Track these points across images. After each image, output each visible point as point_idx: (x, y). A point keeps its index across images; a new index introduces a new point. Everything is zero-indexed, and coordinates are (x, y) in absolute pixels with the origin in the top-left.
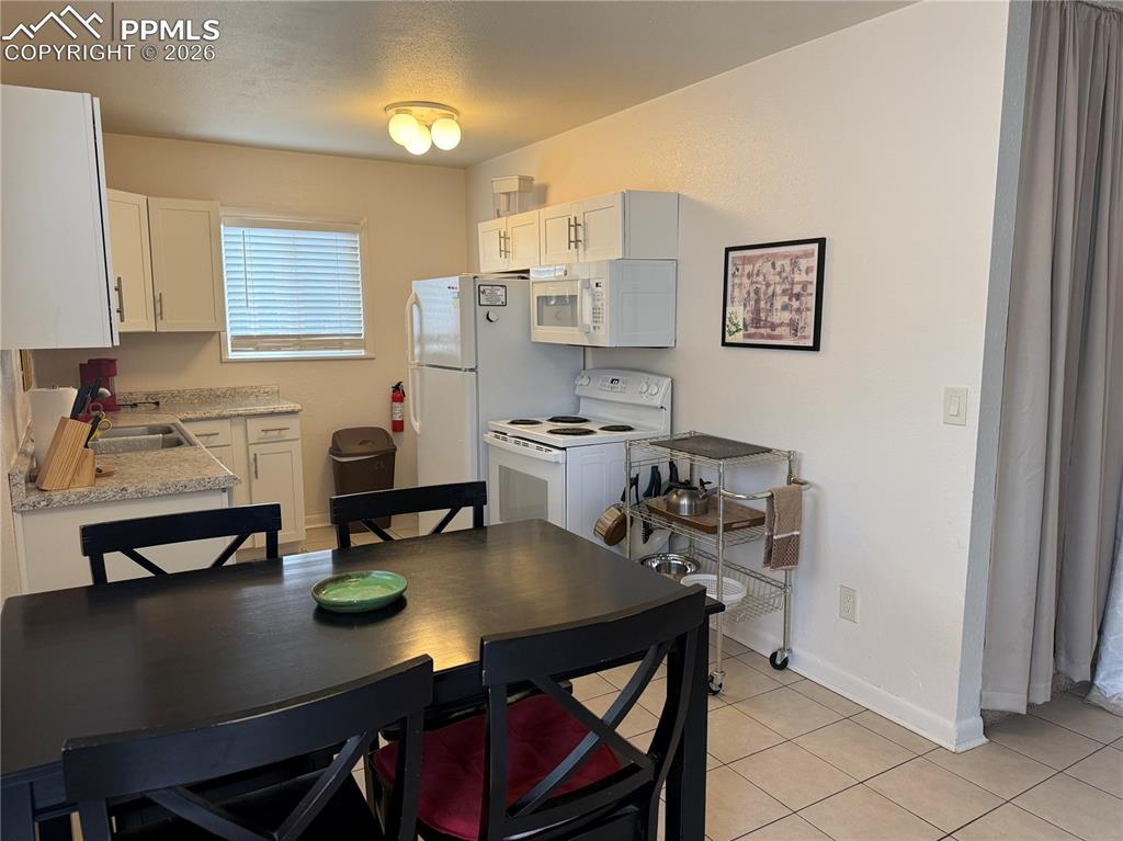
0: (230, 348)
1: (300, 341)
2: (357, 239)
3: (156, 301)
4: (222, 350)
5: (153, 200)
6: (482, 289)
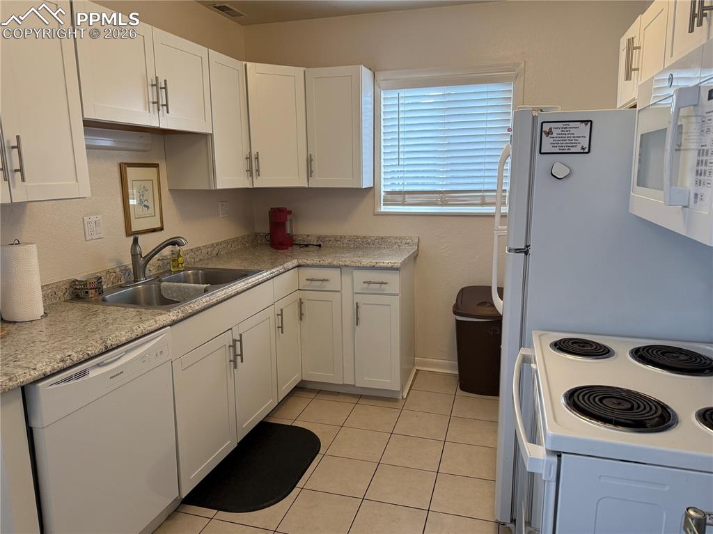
0: (382, 203)
1: (443, 197)
2: (511, 88)
3: (309, 161)
4: (375, 204)
5: (309, 71)
6: (546, 127)
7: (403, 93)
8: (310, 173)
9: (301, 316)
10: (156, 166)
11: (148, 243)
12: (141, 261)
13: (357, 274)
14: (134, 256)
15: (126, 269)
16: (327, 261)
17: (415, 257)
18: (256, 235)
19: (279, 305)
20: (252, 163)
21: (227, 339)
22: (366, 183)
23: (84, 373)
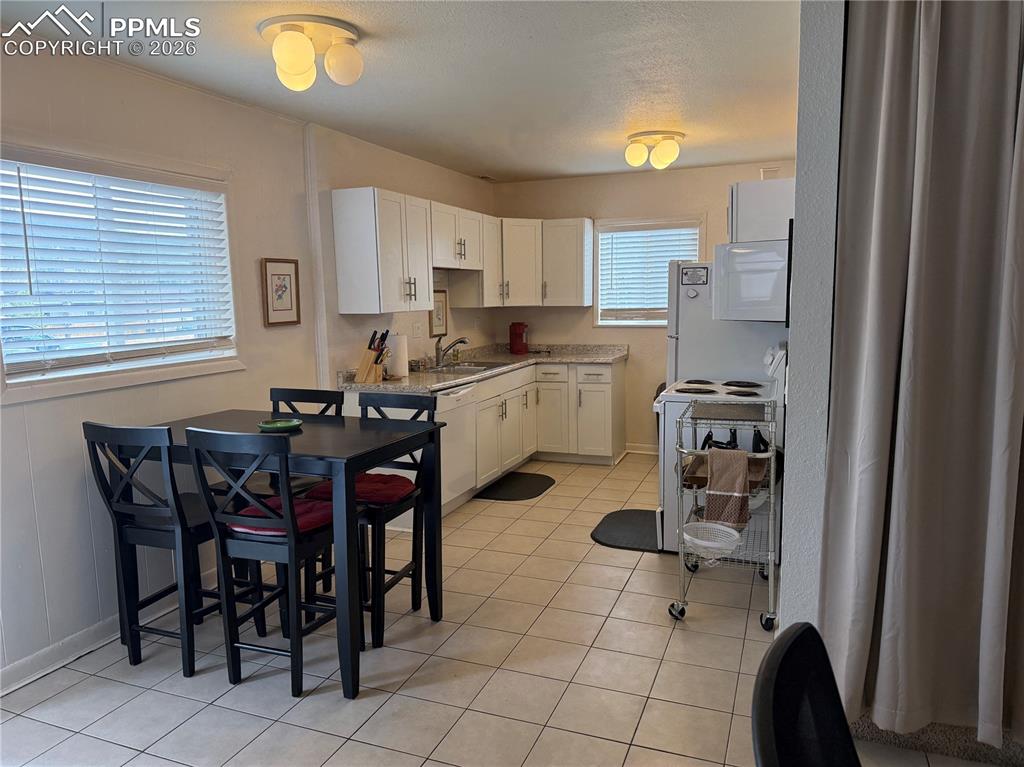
0: (599, 318)
1: (648, 313)
2: (697, 232)
3: (544, 286)
4: (594, 318)
5: (546, 222)
6: (685, 271)
7: (615, 235)
8: (544, 295)
9: (537, 402)
10: (444, 292)
11: (445, 343)
12: (442, 353)
13: (579, 368)
14: (438, 349)
15: (430, 359)
16: (557, 360)
17: (625, 359)
18: (497, 345)
19: (527, 388)
20: (504, 289)
21: (499, 401)
22: (587, 302)
23: (448, 394)
